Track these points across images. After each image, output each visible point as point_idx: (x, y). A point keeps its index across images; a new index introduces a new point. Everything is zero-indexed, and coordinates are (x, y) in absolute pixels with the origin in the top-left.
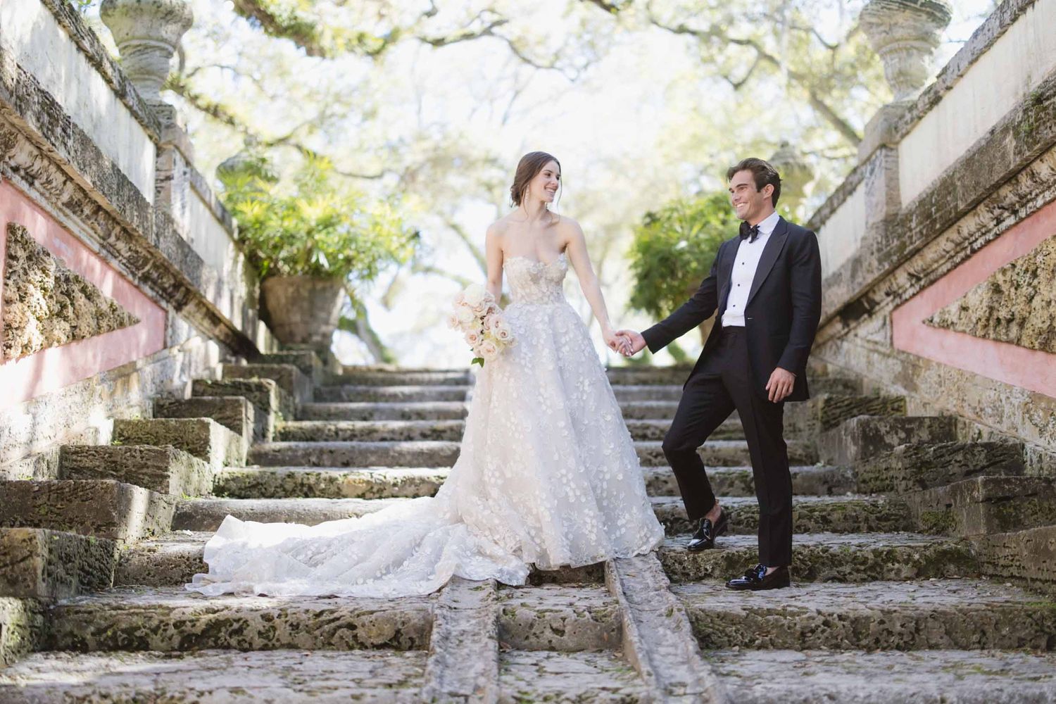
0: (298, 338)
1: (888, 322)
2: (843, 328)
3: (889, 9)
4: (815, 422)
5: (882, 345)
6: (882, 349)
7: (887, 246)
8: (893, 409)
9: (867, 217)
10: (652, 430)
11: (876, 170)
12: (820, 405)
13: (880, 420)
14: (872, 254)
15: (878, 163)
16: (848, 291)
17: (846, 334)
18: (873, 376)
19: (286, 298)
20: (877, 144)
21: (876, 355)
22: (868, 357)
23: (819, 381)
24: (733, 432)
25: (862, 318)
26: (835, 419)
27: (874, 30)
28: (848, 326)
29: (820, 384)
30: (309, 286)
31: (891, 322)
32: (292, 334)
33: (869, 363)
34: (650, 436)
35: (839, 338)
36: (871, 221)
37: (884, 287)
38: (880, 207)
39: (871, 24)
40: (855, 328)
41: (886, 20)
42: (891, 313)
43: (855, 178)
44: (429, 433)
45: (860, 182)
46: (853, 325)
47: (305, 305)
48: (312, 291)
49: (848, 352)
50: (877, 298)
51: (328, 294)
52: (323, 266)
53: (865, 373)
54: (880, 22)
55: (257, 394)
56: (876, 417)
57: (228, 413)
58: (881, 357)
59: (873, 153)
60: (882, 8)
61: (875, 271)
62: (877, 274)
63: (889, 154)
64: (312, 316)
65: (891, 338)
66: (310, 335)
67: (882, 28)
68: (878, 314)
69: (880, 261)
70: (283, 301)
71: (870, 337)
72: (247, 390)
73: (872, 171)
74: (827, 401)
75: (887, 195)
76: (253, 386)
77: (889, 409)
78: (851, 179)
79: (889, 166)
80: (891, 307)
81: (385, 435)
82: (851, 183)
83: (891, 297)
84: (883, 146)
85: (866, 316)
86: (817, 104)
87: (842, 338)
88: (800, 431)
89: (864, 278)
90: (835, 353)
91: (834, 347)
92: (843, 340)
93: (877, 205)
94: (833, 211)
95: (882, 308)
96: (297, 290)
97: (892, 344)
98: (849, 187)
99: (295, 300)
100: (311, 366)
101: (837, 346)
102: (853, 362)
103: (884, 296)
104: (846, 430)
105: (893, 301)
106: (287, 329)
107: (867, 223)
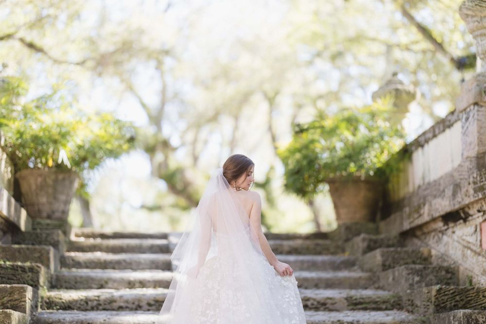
0: (45, 214)
1: (478, 229)
2: (444, 226)
3: (481, 6)
4: (429, 303)
5: (474, 245)
6: (474, 248)
7: (481, 182)
8: (483, 296)
9: (463, 150)
10: (311, 302)
11: (470, 119)
12: (434, 293)
13: (479, 313)
14: (469, 184)
15: (471, 114)
16: (450, 204)
17: (446, 230)
18: (467, 265)
19: (37, 185)
20: (472, 101)
21: (469, 252)
22: (463, 251)
23: (429, 268)
24: (369, 303)
25: (459, 222)
26: (443, 303)
27: (470, 19)
28: (448, 225)
29: (430, 270)
30: (53, 177)
31: (481, 230)
32: (39, 211)
33: (464, 255)
34: (310, 306)
35: (440, 232)
36: (466, 154)
37: (477, 207)
38: (472, 146)
39: (467, 15)
40: (453, 227)
41: (479, 14)
42: (481, 224)
43: (453, 118)
44: (152, 303)
45: (456, 121)
46: (451, 225)
47: (50, 190)
48: (56, 181)
49: (447, 244)
50: (471, 212)
51: (67, 182)
52: (67, 166)
53: (460, 262)
54: (474, 14)
55: (30, 274)
56: (476, 311)
57: (16, 297)
58: (473, 254)
59: (469, 106)
60: (476, 5)
61: (471, 197)
62: (472, 199)
63: (480, 109)
64: (55, 198)
65: (481, 241)
66: (53, 212)
67: (475, 19)
68: (471, 222)
69: (476, 191)
70: (34, 187)
71: (464, 237)
72: (22, 271)
73: (467, 119)
74: (439, 291)
75: (478, 138)
76: (27, 268)
77: (481, 297)
78: (449, 118)
79: (480, 118)
80: (481, 219)
81: (122, 304)
82: (450, 121)
83: (481, 214)
84: (476, 104)
85: (461, 221)
86: (406, 14)
87: (443, 232)
88: (417, 306)
89: (463, 200)
90: (437, 242)
91: (436, 237)
92: (443, 234)
93: (470, 144)
94: (435, 136)
95: (474, 219)
96: (45, 180)
97: (481, 245)
98: (447, 123)
99: (42, 187)
100: (58, 241)
101: (439, 237)
102: (451, 252)
103: (476, 212)
104: (454, 317)
105: (482, 216)
106: (36, 208)
107: (462, 154)
